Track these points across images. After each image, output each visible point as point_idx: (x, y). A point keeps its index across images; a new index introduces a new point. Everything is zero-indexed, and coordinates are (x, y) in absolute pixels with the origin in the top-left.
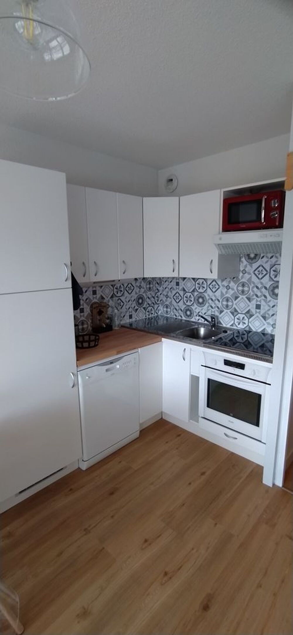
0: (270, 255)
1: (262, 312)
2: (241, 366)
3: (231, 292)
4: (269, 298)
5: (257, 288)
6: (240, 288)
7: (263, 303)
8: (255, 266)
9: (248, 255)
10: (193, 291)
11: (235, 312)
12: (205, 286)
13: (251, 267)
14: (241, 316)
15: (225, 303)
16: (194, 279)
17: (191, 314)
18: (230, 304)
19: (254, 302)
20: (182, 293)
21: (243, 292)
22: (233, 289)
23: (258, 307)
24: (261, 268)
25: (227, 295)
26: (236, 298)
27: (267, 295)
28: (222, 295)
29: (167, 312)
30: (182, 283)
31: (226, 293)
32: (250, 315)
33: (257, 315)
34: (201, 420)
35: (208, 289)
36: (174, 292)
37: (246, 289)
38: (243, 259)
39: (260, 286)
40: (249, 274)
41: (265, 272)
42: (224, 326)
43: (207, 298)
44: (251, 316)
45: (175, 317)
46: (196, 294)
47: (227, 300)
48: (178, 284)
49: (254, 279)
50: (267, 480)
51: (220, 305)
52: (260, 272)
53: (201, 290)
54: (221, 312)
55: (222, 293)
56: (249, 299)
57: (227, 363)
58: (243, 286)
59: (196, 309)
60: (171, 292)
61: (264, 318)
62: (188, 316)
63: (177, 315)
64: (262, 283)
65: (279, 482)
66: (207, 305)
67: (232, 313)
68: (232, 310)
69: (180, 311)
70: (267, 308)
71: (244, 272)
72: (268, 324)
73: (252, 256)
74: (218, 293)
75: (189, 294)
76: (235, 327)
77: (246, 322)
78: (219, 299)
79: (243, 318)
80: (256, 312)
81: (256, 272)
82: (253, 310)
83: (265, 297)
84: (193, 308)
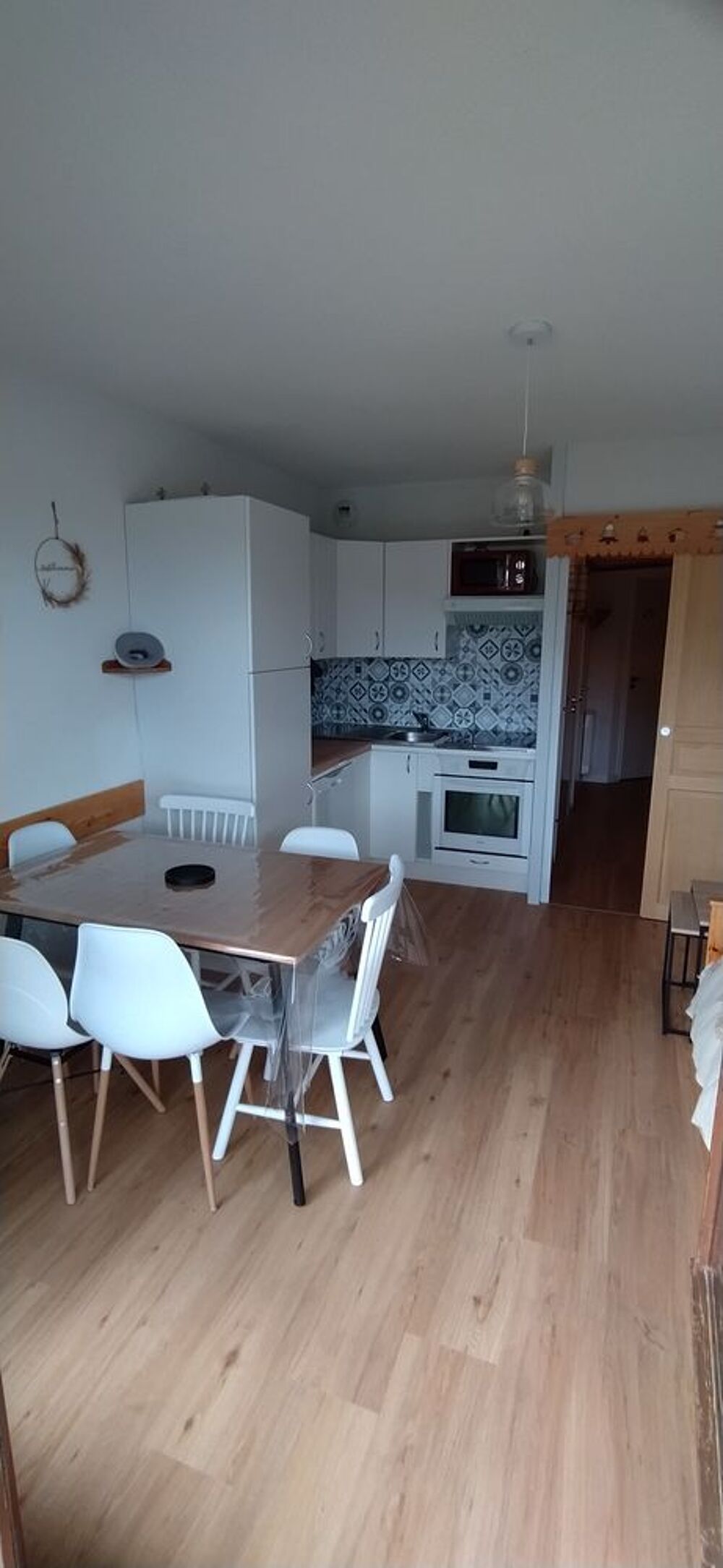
0: (501, 627)
1: (493, 703)
2: (493, 766)
3: (448, 678)
4: (501, 683)
5: (485, 670)
6: (461, 672)
7: (493, 691)
8: (481, 641)
9: (472, 627)
10: (387, 679)
11: (453, 707)
12: (406, 671)
13: (476, 642)
14: (464, 711)
15: (439, 694)
16: (387, 661)
17: (383, 714)
18: (446, 695)
19: (481, 691)
20: (366, 684)
21: (465, 677)
22: (450, 674)
23: (487, 696)
24: (489, 644)
25: (443, 683)
26: (456, 686)
27: (499, 680)
28: (434, 682)
29: (338, 715)
30: (366, 669)
31: (441, 680)
32: (475, 708)
33: (486, 707)
34: (434, 851)
35: (412, 675)
36: (352, 683)
37: (469, 673)
38: (465, 632)
39: (488, 668)
40: (473, 652)
41: (495, 650)
42: (438, 727)
43: (410, 688)
44: (478, 710)
45: (353, 722)
46: (391, 683)
47: (442, 691)
48: (358, 670)
49: (481, 659)
50: (532, 900)
51: (430, 698)
52: (489, 650)
53: (400, 678)
54: (434, 708)
55: (434, 680)
56: (474, 687)
57: (474, 764)
58: (465, 668)
59: (391, 706)
60: (346, 683)
61: (496, 710)
62: (378, 719)
63: (358, 718)
64: (491, 664)
65: (546, 899)
66: (410, 698)
67: (450, 708)
68: (450, 703)
69: (363, 712)
70: (499, 697)
71: (466, 649)
72: (502, 718)
73: (477, 627)
74: (427, 682)
75: (378, 685)
76: (455, 728)
77: (471, 718)
78: (430, 688)
79: (467, 714)
80: (484, 705)
81: (483, 649)
82: (481, 702)
83: (496, 682)
84: (386, 705)
